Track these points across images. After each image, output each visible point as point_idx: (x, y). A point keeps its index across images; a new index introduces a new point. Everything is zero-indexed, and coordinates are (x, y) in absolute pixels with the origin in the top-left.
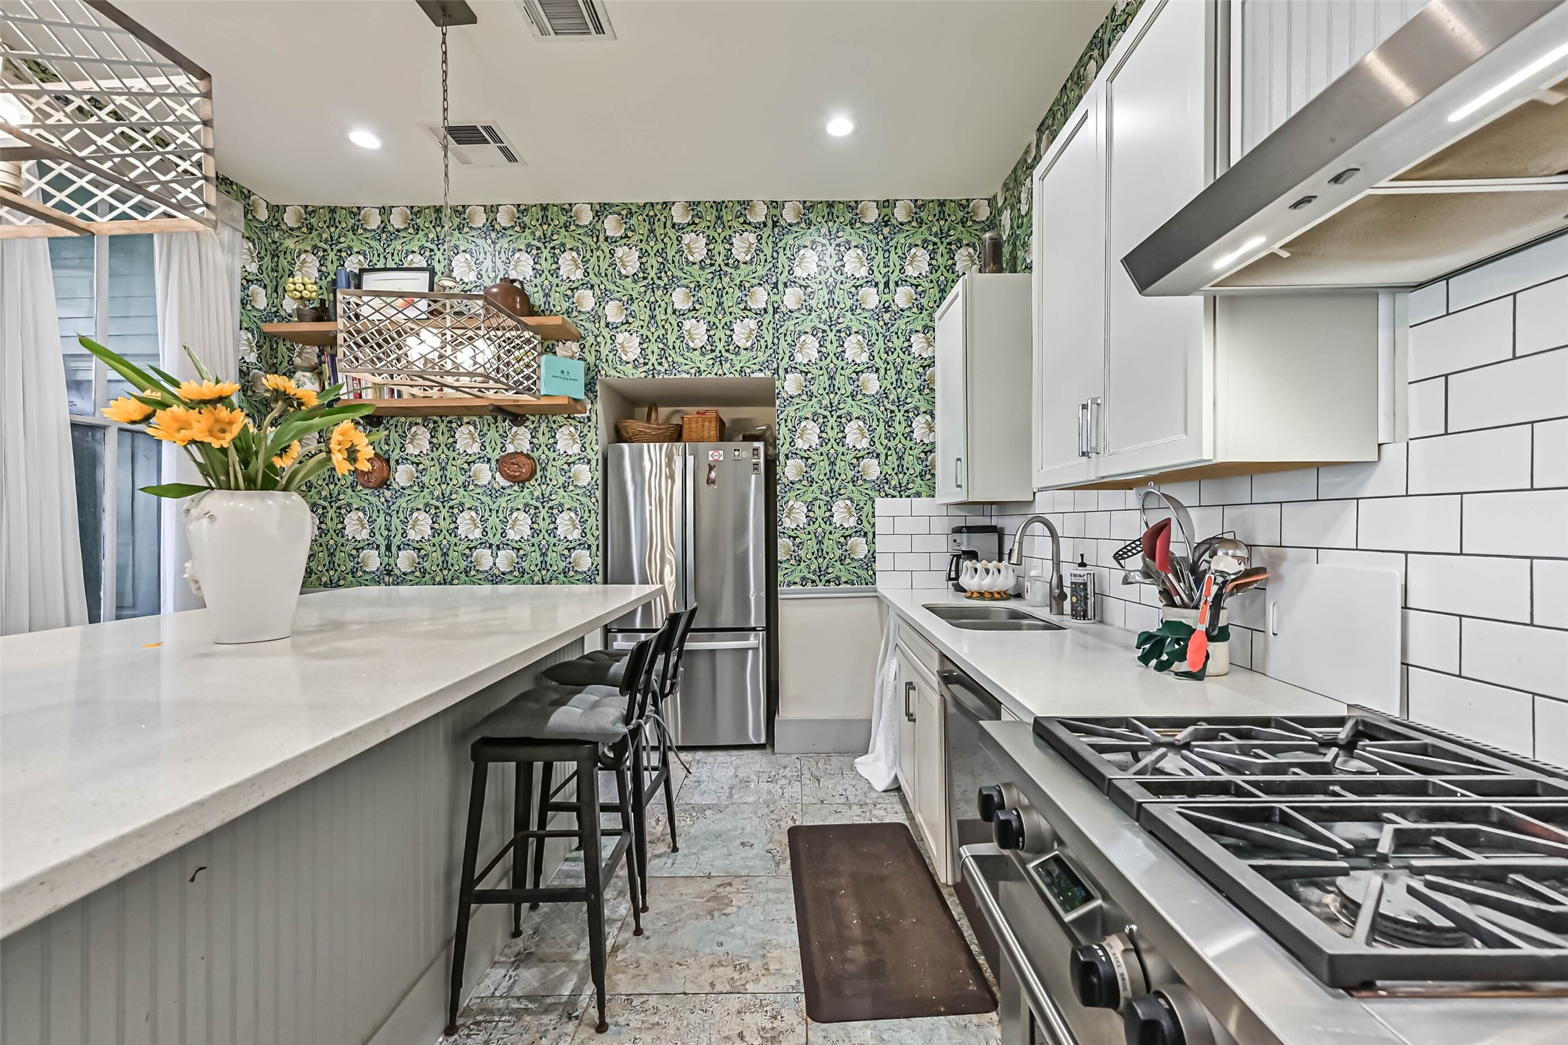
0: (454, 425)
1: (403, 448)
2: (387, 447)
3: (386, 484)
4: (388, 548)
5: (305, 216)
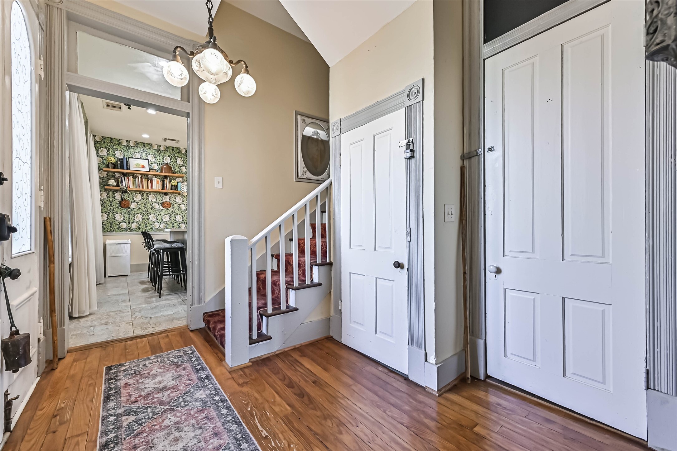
0: (148, 194)
1: (133, 199)
2: (129, 198)
3: (128, 207)
4: (129, 223)
5: (102, 139)
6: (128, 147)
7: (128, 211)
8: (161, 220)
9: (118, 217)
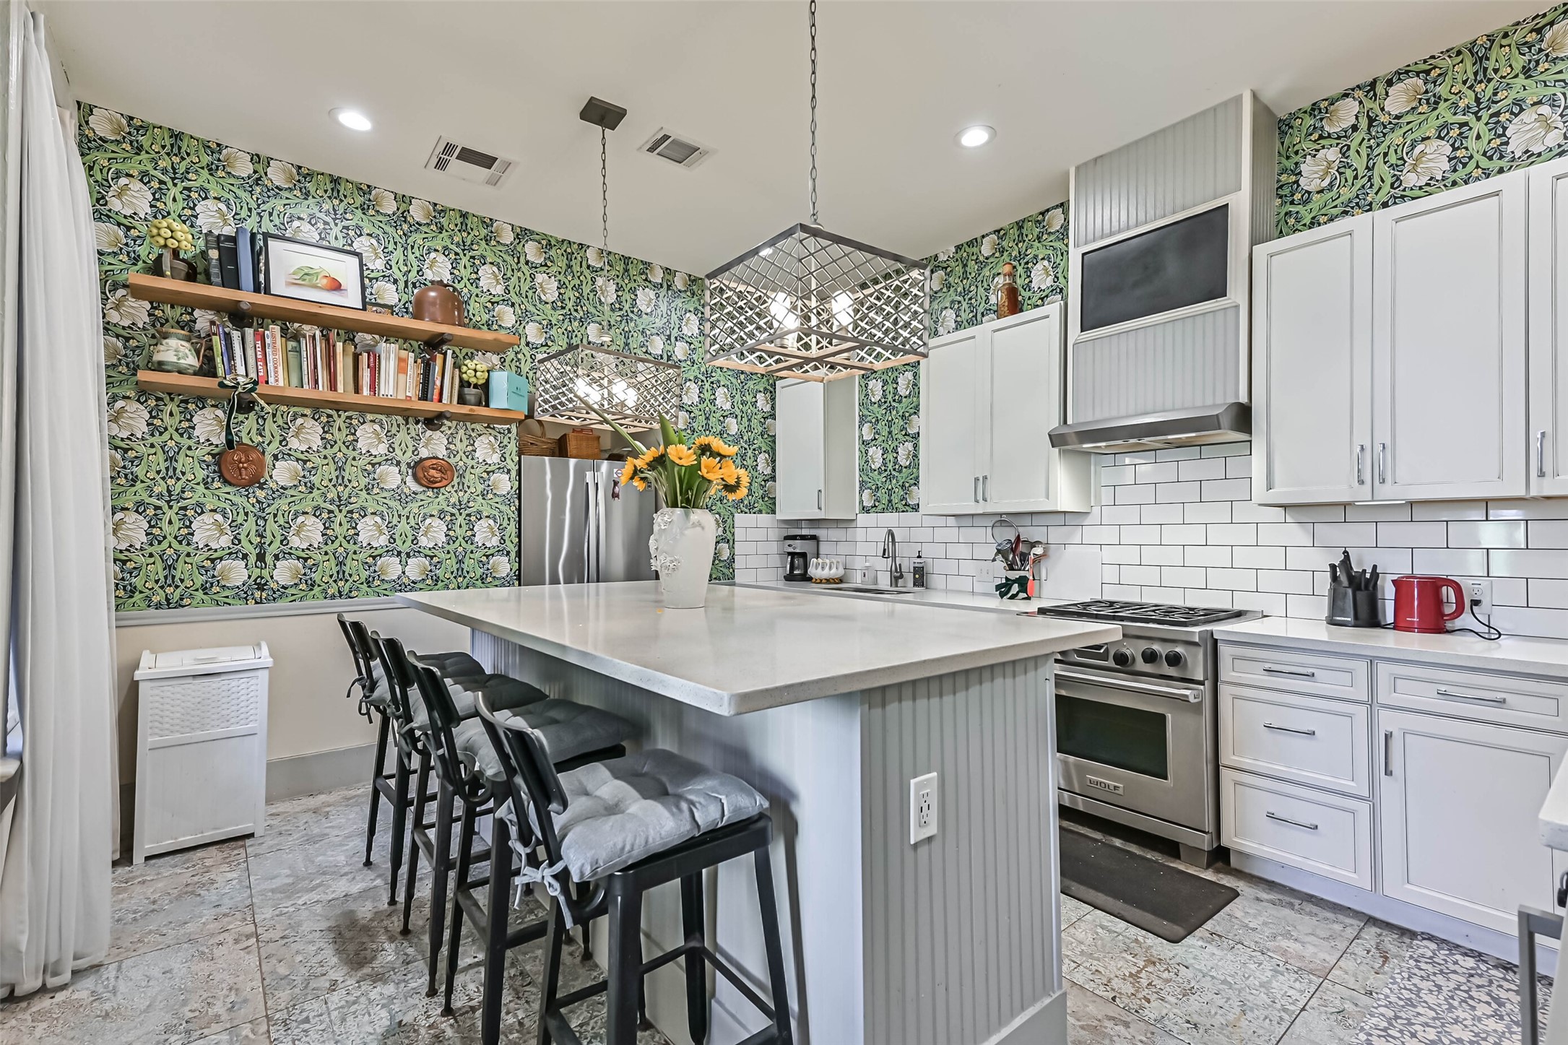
0: (355, 422)
1: (283, 441)
2: (260, 439)
3: (259, 482)
4: (261, 557)
5: (127, 130)
6: (258, 189)
7: (258, 502)
8: (409, 543)
9: (206, 531)
